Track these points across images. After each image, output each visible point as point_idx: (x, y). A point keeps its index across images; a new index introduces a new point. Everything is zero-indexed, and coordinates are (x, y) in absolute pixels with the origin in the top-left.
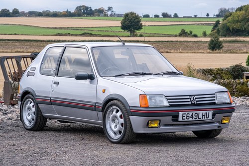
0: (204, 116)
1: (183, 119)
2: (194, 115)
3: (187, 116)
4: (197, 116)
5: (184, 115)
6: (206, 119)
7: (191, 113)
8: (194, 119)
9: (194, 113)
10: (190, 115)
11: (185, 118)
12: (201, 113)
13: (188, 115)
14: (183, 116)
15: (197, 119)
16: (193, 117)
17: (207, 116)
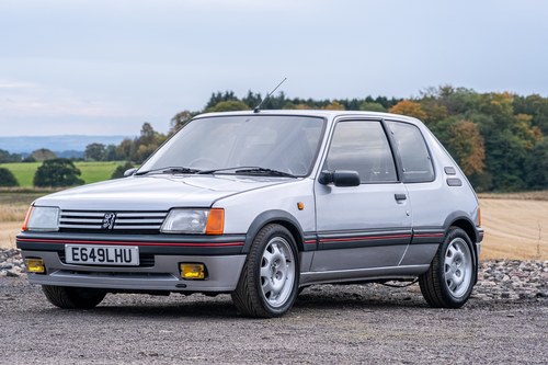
0: (121, 256)
1: (74, 259)
2: (96, 254)
3: (82, 254)
4: (103, 255)
5: (76, 251)
6: (124, 263)
7: (89, 248)
8: (97, 262)
9: (96, 247)
10: (88, 253)
11: (79, 257)
12: (111, 250)
13: (84, 252)
14: (74, 254)
15: (105, 262)
16: (94, 258)
17: (128, 259)
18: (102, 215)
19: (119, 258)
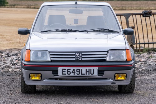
0: (89, 72)
1: (63, 74)
2: (75, 71)
3: (68, 72)
4: (79, 72)
5: (64, 70)
6: (90, 75)
7: (72, 69)
8: (76, 75)
9: (76, 69)
10: (71, 71)
11: (66, 73)
12: (84, 70)
13: (69, 70)
14: (63, 72)
15: (80, 75)
16: (74, 73)
17: (92, 73)
18: (74, 54)
19: (88, 73)
